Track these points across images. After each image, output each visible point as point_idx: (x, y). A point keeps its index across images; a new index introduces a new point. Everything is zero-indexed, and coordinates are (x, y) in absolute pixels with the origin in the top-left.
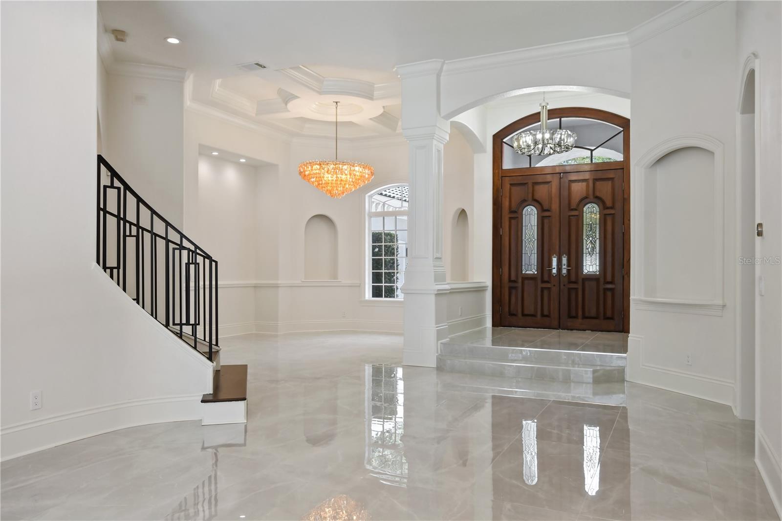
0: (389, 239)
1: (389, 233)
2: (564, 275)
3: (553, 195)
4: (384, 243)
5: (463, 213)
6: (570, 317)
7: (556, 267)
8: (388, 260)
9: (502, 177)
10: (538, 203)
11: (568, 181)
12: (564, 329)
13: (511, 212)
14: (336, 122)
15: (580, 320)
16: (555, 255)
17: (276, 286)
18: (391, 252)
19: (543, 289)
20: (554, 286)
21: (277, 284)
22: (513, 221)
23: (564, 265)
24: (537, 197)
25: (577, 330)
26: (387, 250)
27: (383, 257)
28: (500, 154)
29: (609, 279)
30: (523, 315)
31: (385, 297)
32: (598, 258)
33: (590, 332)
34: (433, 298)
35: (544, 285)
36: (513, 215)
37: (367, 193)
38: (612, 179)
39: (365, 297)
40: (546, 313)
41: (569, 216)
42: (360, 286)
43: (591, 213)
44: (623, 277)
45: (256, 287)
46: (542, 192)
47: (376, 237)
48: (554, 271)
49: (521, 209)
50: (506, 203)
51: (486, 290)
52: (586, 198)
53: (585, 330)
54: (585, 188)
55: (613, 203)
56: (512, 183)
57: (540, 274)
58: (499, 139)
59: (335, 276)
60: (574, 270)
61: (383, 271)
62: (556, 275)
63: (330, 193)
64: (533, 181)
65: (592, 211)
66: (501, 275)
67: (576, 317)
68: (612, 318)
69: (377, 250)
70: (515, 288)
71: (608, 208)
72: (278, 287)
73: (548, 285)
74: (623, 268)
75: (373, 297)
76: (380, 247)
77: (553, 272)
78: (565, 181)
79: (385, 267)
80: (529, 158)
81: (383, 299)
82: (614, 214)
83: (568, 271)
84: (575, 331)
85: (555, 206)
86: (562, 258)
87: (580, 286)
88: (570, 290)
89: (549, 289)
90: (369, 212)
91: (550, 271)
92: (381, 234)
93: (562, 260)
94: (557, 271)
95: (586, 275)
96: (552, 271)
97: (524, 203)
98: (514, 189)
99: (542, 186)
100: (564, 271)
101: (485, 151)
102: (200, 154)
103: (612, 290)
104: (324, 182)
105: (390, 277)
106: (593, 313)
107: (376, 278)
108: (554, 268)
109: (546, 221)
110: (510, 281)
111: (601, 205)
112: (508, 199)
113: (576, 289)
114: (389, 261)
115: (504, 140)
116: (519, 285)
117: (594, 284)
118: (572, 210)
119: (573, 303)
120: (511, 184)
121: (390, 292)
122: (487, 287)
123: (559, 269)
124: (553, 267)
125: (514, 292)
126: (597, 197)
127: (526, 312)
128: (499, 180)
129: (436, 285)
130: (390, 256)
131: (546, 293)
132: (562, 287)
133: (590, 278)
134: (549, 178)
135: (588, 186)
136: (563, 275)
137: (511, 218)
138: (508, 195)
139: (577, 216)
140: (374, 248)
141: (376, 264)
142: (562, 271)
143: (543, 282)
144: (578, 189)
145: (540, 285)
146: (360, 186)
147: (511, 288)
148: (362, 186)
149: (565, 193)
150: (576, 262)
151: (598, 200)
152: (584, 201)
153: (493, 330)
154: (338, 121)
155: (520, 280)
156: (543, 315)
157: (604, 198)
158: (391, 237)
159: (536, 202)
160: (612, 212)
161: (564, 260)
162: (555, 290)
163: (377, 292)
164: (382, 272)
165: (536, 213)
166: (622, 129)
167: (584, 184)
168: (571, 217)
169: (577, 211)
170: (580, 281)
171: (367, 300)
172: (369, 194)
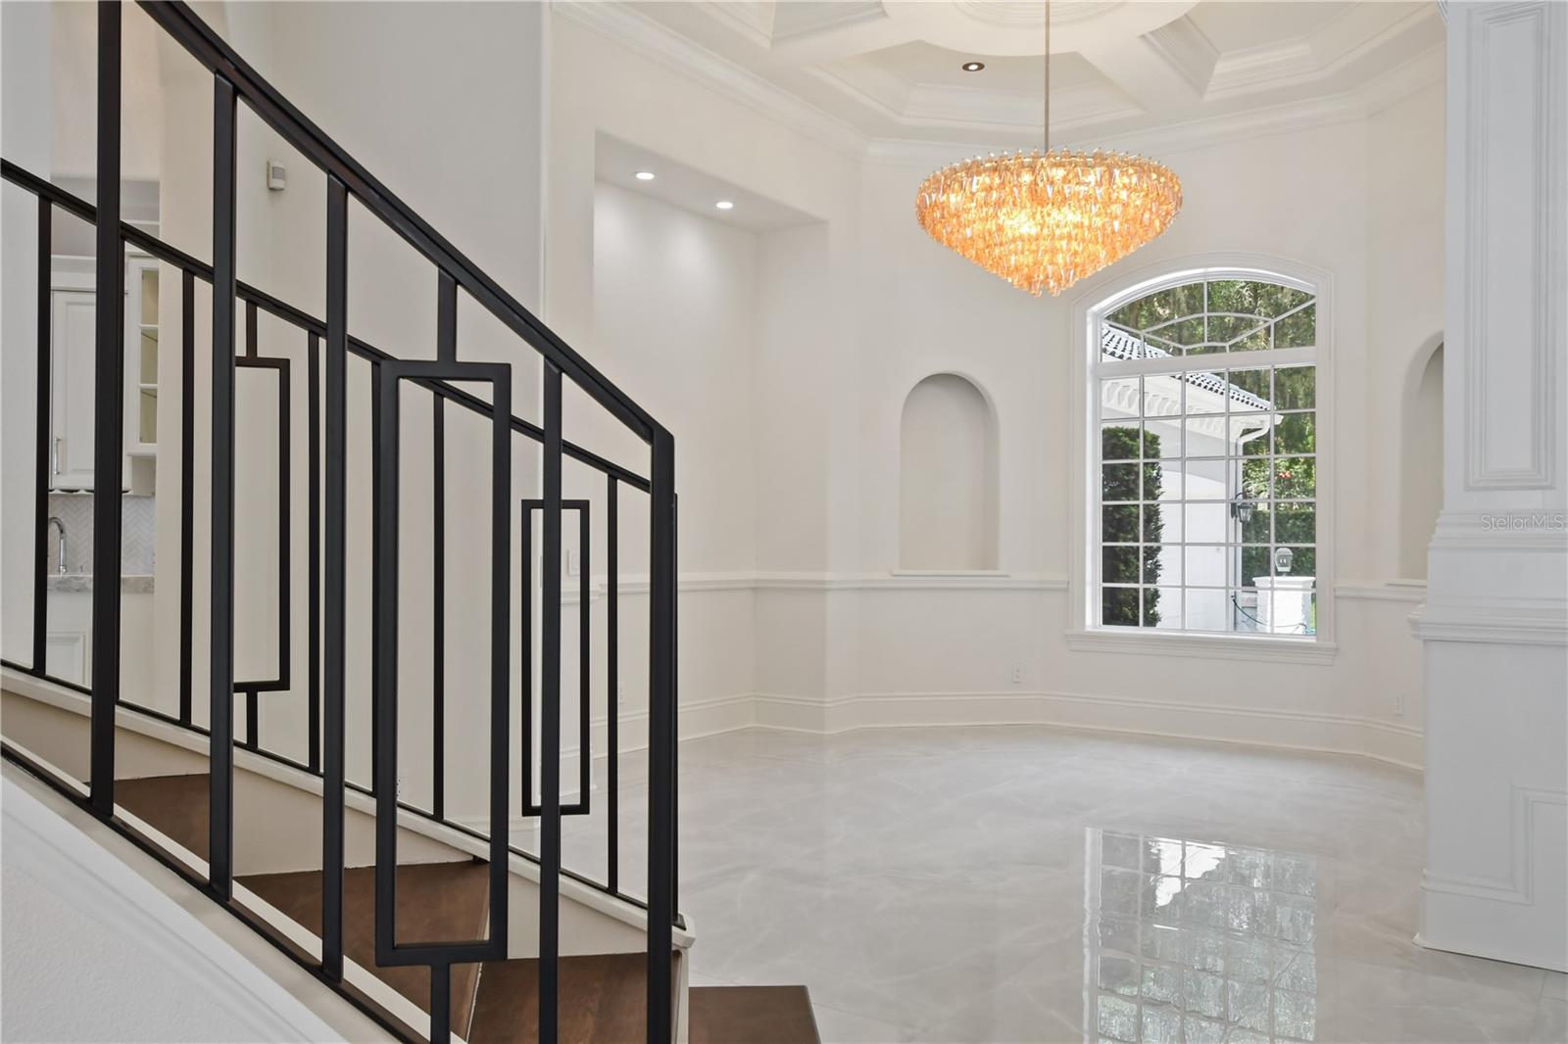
4: (1144, 457)
14: (1047, 57)
17: (818, 590)
21: (824, 582)
27: (1140, 503)
37: (1091, 306)
39: (1083, 623)
42: (1069, 591)
45: (757, 589)
47: (1117, 443)
59: (987, 557)
61: (1141, 545)
69: (1119, 480)
72: (825, 590)
75: (1106, 621)
76: (1129, 470)
81: (1141, 630)
90: (1097, 364)
92: (1131, 432)
102: (600, 180)
107: (1112, 564)
140: (1109, 473)
141: (1118, 523)
154: (1051, 52)
158: (1132, 443)
164: (1136, 549)
171: (1088, 632)
172: (1096, 308)
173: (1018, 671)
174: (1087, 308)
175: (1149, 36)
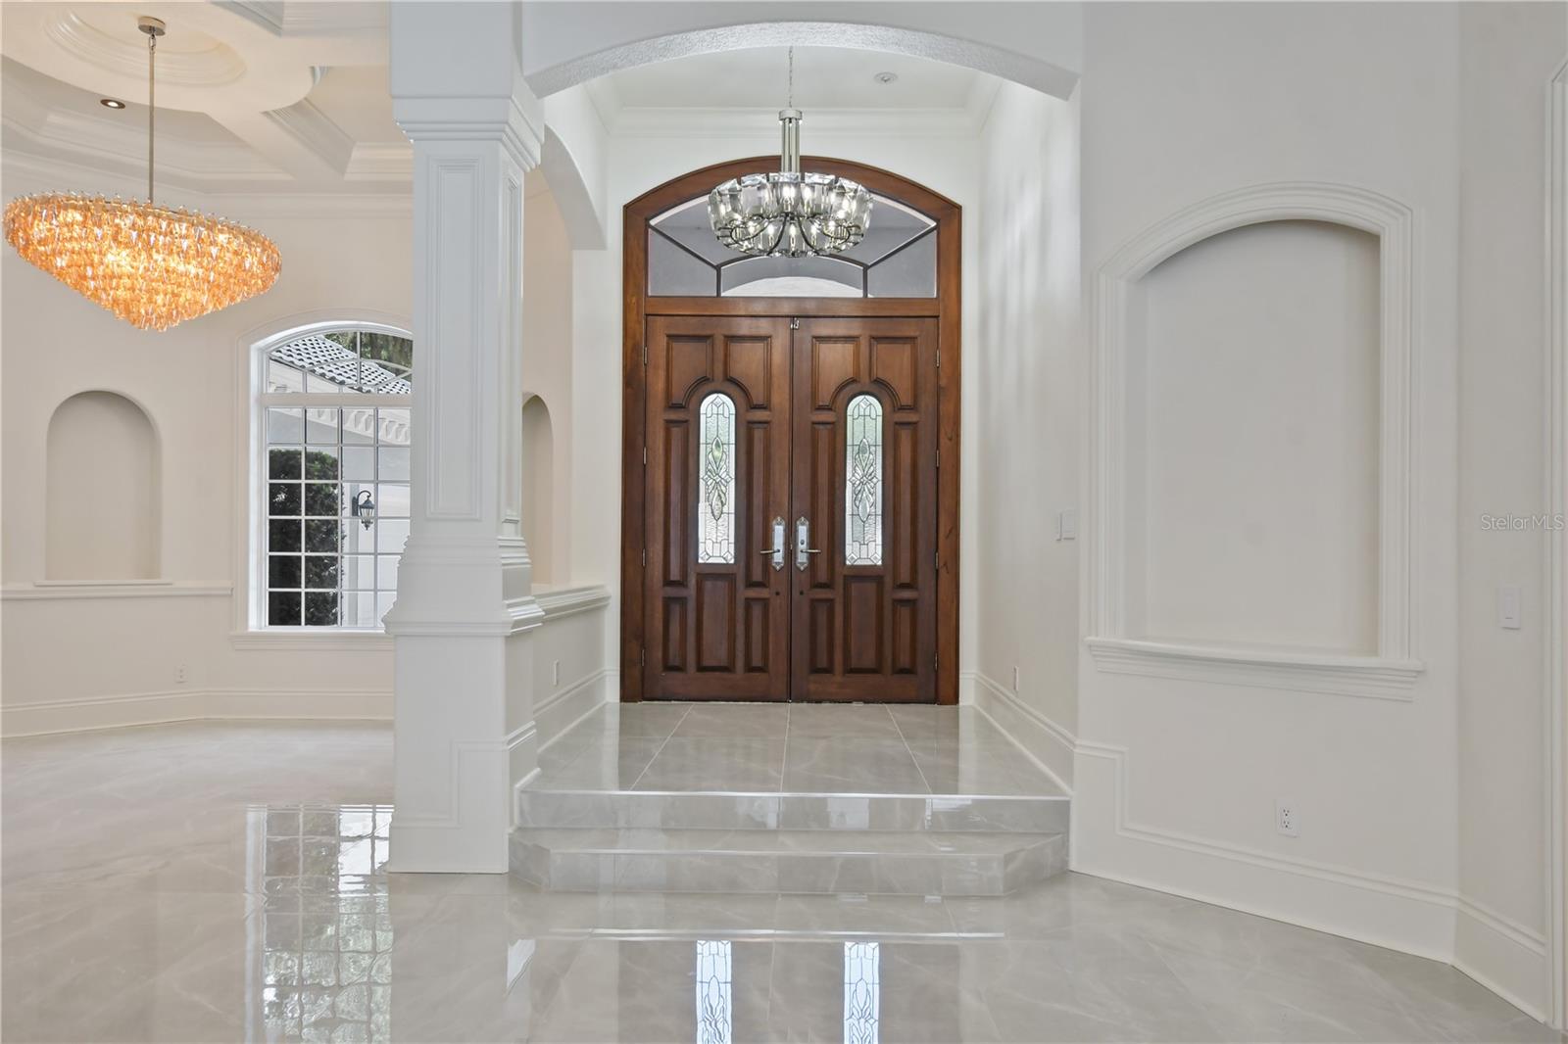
0: (319, 471)
1: (316, 455)
2: (802, 568)
3: (775, 370)
4: (306, 478)
5: (534, 405)
6: (815, 670)
7: (781, 548)
8: (313, 524)
9: (647, 315)
10: (738, 389)
11: (810, 338)
12: (802, 702)
13: (672, 406)
14: (152, 107)
15: (838, 678)
16: (779, 518)
18: (322, 504)
19: (749, 602)
20: (778, 594)
22: (676, 431)
23: (802, 544)
24: (738, 370)
25: (831, 701)
26: (313, 498)
27: (303, 517)
28: (642, 255)
29: (905, 576)
30: (701, 669)
31: (309, 622)
32: (879, 527)
33: (861, 705)
34: (498, 649)
35: (753, 593)
36: (673, 416)
37: (256, 341)
38: (912, 339)
39: (247, 627)
40: (757, 661)
41: (814, 423)
42: (234, 597)
43: (865, 417)
44: (937, 571)
46: (747, 361)
47: (282, 464)
48: (778, 558)
49: (694, 399)
50: (657, 385)
51: (605, 606)
52: (853, 381)
53: (850, 702)
54: (850, 359)
55: (915, 397)
56: (673, 332)
57: (742, 564)
58: (638, 214)
59: (149, 567)
60: (825, 556)
61: (303, 554)
62: (782, 568)
63: (128, 312)
64: (727, 333)
65: (867, 413)
66: (644, 568)
67: (829, 670)
68: (910, 671)
69: (282, 497)
70: (683, 601)
71: (902, 408)
73: (764, 593)
74: (937, 551)
75: (271, 623)
76: (293, 491)
77: (775, 561)
78: (804, 338)
79: (306, 543)
80: (715, 272)
81: (304, 629)
82: (915, 423)
83: (812, 557)
84: (827, 705)
85: (780, 398)
86: (796, 527)
87: (837, 595)
88: (814, 602)
89: (765, 602)
90: (262, 395)
91: (767, 558)
92: (295, 455)
93: (796, 531)
94: (785, 558)
95: (853, 567)
96: (772, 558)
97: (702, 386)
98: (679, 347)
99: (748, 345)
100: (802, 559)
101: (601, 245)
103: (912, 603)
104: (100, 271)
105: (323, 571)
106: (869, 659)
107: (282, 572)
108: (779, 551)
109: (758, 434)
110: (668, 582)
111: (887, 399)
112: (662, 373)
113: (831, 602)
114: (318, 528)
115: (653, 222)
116: (691, 592)
117: (871, 588)
118: (821, 408)
119: (822, 636)
120: (669, 336)
121: (323, 611)
122: (608, 598)
123: (790, 553)
124: (776, 549)
125: (676, 609)
126: (878, 382)
127: (707, 662)
128: (640, 323)
129: (510, 606)
130: (320, 514)
131: (757, 611)
132: (796, 594)
133: (863, 574)
134: (763, 327)
135: (857, 354)
136: (799, 569)
137: (669, 423)
138: (662, 362)
139: (833, 423)
140: (274, 490)
141: (282, 535)
142: (796, 558)
143: (750, 584)
144: (836, 360)
145: (744, 593)
146: (232, 299)
147: (668, 602)
148: (239, 300)
149: (804, 368)
150: (831, 534)
151: (880, 388)
152: (850, 387)
153: (623, 712)
154: (155, 105)
155: (692, 581)
156: (750, 668)
157: (895, 384)
158: (326, 466)
159: (733, 386)
160: (912, 417)
161: (803, 532)
162: (778, 605)
163: (283, 611)
164: (299, 558)
165: (733, 411)
166: (933, 224)
167: (849, 347)
168: (816, 426)
169: (831, 413)
170: (839, 582)
171: (251, 633)
172: (261, 343)
173: (181, 671)
174: (252, 343)
175: (274, 114)
